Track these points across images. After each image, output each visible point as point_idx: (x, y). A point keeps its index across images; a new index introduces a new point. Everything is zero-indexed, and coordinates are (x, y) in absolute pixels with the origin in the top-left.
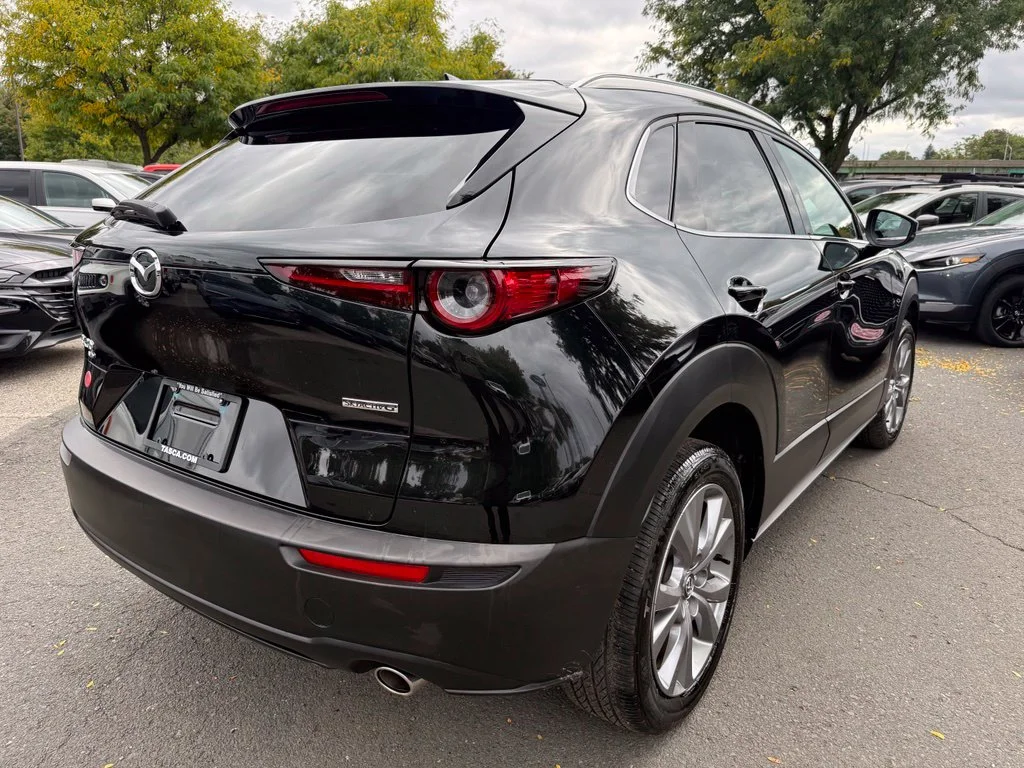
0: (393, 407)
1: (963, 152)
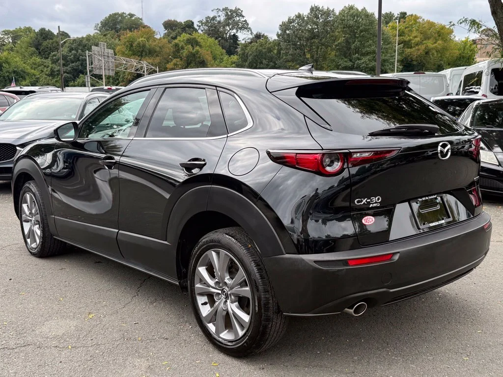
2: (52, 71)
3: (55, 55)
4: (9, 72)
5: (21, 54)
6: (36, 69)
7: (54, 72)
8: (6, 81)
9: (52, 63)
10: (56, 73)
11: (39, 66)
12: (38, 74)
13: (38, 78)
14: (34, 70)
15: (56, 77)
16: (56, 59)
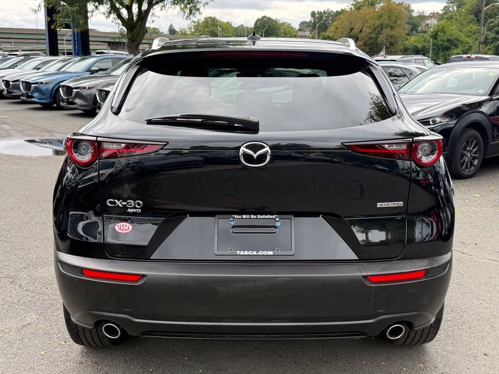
0: (401, 204)
1: (193, 30)
2: (486, 39)
3: (491, 22)
4: (443, 41)
5: (460, 22)
6: (471, 37)
7: (488, 39)
8: (439, 49)
9: (488, 31)
10: (489, 41)
11: (474, 34)
12: (471, 41)
13: (470, 46)
14: (469, 38)
15: (490, 44)
16: (492, 26)
